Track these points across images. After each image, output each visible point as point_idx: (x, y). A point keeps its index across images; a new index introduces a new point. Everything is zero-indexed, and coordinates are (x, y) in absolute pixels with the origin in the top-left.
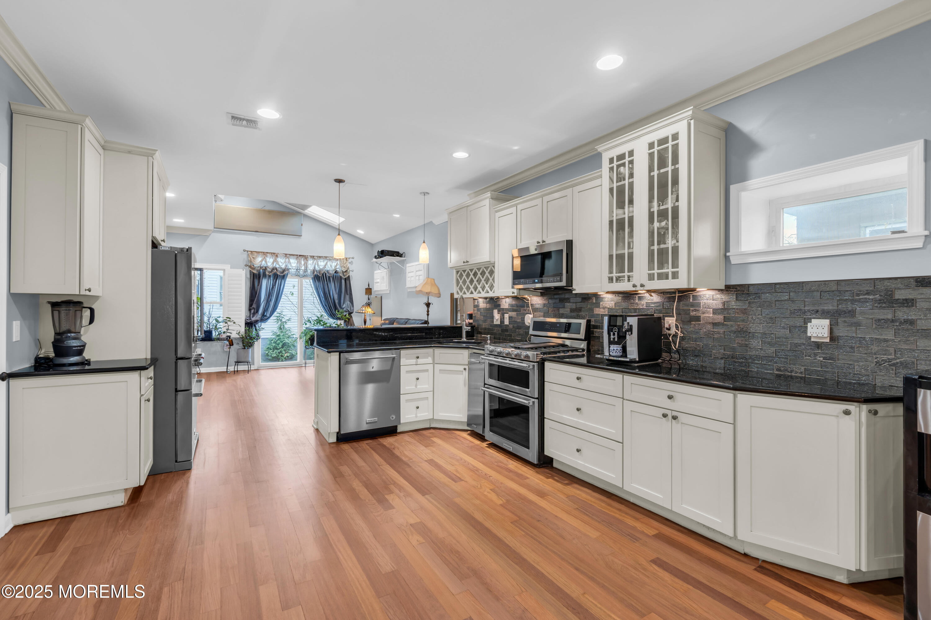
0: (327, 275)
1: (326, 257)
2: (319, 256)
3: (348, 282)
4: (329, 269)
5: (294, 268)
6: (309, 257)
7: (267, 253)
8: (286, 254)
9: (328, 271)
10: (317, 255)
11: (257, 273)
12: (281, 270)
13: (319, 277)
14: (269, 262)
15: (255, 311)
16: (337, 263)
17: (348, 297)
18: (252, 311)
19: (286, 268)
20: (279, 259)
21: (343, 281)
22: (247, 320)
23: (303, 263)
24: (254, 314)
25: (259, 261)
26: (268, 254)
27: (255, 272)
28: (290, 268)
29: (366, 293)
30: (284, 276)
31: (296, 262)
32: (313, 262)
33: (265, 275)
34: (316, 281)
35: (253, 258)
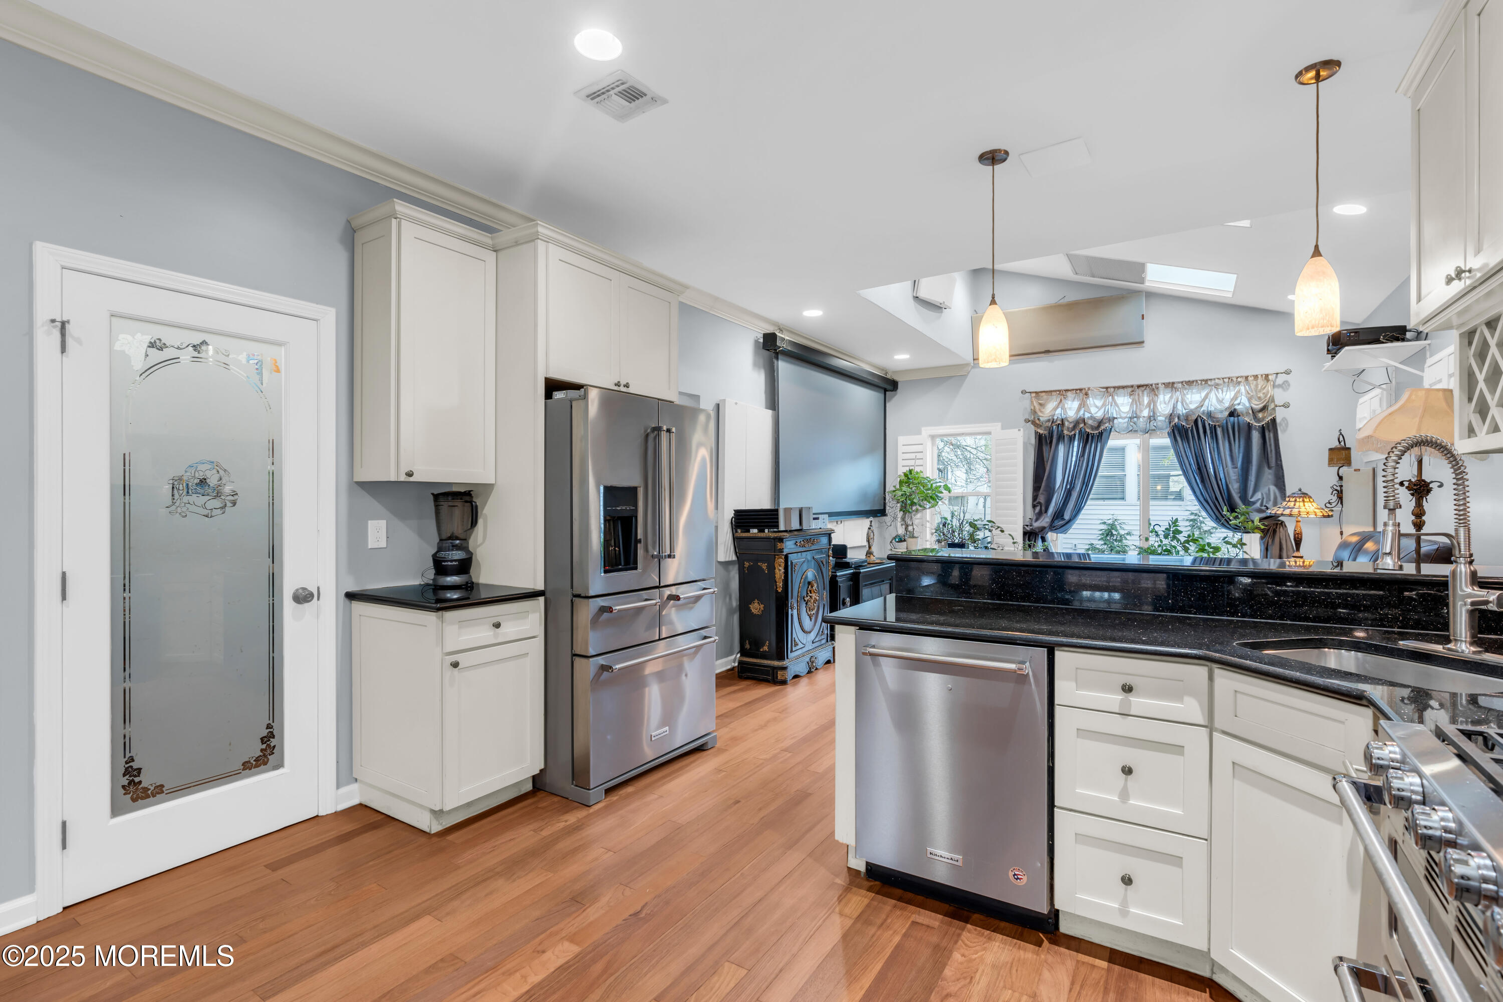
0: (1208, 422)
1: (1206, 381)
2: (1187, 380)
3: (1269, 436)
4: (1213, 409)
5: (1124, 415)
6: (1161, 387)
7: (1067, 391)
8: (1107, 388)
9: (1210, 415)
10: (1182, 380)
11: (1046, 432)
12: (1095, 424)
13: (1186, 431)
14: (1071, 409)
15: (1043, 508)
16: (1239, 392)
17: (1268, 475)
18: (1038, 509)
19: (1106, 416)
20: (1090, 401)
21: (1256, 436)
22: (1027, 526)
23: (1146, 400)
24: (1039, 515)
25: (1050, 410)
26: (1069, 394)
27: (1041, 431)
28: (1115, 416)
29: (1331, 462)
30: (1101, 434)
31: (1131, 400)
32: (1171, 397)
33: (1061, 437)
34: (1179, 439)
35: (1041, 404)
